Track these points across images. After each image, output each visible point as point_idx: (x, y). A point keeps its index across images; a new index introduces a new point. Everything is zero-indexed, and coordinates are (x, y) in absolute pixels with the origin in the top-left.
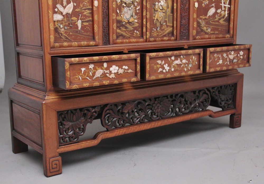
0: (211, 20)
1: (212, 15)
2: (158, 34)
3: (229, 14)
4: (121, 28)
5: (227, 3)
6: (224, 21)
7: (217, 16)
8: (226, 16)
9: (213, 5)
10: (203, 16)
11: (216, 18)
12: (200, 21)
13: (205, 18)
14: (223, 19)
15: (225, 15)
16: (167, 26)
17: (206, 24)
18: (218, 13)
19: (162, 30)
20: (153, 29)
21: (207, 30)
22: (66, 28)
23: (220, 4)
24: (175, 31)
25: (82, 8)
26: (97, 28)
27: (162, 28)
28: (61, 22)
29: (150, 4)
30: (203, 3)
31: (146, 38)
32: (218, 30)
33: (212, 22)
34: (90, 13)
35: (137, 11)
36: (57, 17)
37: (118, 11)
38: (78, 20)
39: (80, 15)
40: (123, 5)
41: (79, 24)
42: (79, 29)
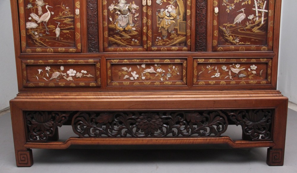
0: (239, 28)
1: (240, 22)
2: (164, 43)
3: (266, 21)
4: (115, 36)
5: (262, 7)
6: (259, 29)
7: (248, 24)
8: (262, 23)
9: (243, 10)
10: (228, 23)
11: (247, 26)
12: (224, 29)
13: (231, 26)
14: (258, 27)
15: (260, 22)
16: (178, 35)
17: (232, 33)
18: (250, 20)
19: (170, 39)
20: (158, 37)
21: (234, 40)
22: (41, 35)
23: (253, 9)
24: (189, 40)
25: (62, 16)
26: (78, 36)
27: (170, 37)
28: (36, 29)
29: (152, 11)
30: (227, 8)
31: (147, 47)
32: (249, 40)
33: (240, 30)
34: (71, 21)
35: (136, 19)
36: (31, 25)
37: (111, 19)
38: (56, 28)
39: (59, 23)
40: (116, 13)
41: (58, 31)
42: (57, 36)
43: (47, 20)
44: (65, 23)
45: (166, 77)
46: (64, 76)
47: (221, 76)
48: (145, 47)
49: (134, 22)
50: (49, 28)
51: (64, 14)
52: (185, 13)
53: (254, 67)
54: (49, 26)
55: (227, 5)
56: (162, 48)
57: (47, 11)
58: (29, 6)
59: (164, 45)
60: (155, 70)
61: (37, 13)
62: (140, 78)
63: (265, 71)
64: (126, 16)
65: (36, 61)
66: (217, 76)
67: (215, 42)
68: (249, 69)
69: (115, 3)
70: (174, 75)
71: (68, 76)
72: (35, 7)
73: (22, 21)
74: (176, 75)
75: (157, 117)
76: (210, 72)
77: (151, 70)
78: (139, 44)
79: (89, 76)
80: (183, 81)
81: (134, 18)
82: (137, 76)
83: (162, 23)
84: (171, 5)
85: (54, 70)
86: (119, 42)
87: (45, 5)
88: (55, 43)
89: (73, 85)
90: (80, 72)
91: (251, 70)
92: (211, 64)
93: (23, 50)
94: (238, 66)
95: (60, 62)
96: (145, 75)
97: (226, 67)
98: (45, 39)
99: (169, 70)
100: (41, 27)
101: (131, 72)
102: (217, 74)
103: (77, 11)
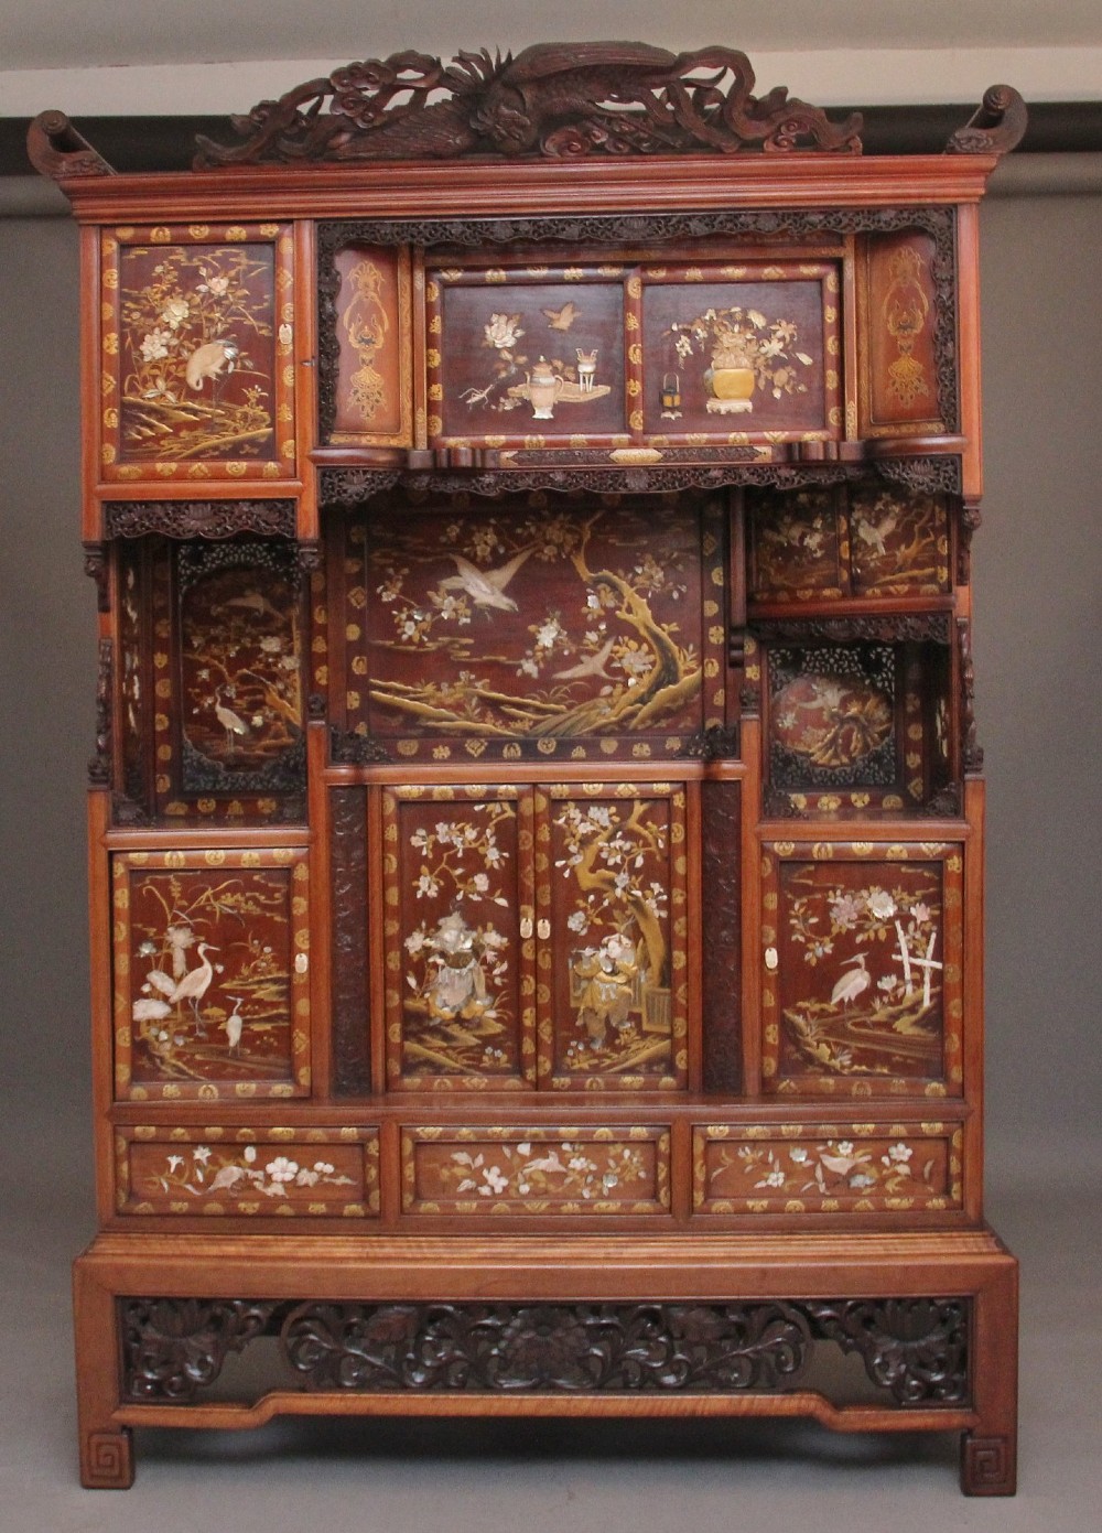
0: (850, 1018)
1: (853, 998)
2: (595, 1061)
3: (940, 999)
4: (427, 1037)
5: (925, 951)
6: (916, 1023)
7: (878, 1004)
8: (927, 1003)
9: (860, 958)
10: (813, 1000)
11: (874, 1012)
12: (799, 1020)
13: (823, 1010)
14: (914, 1018)
15: (920, 1002)
16: (644, 1035)
17: (827, 1033)
18: (884, 993)
19: (617, 1049)
20: (573, 1043)
21: (833, 1056)
22: (180, 1042)
23: (894, 957)
24: (682, 1054)
25: (248, 977)
26: (301, 1041)
27: (617, 1042)
28: (163, 1024)
29: (552, 956)
30: (808, 950)
31: (537, 1077)
32: (886, 1059)
33: (855, 1024)
34: (280, 993)
35: (498, 981)
36: (148, 1010)
37: (412, 982)
38: (229, 1015)
39: (239, 1000)
40: (431, 960)
41: (234, 1028)
42: (232, 1043)
43: (200, 991)
44: (259, 1002)
45: (599, 1186)
46: (257, 1179)
47: (789, 1183)
48: (530, 1074)
49: (492, 989)
50: (208, 1017)
51: (255, 971)
52: (668, 962)
53: (902, 1152)
54: (207, 1012)
55: (809, 940)
56: (589, 1081)
57: (201, 964)
58: (146, 950)
59: (595, 1070)
60: (564, 1161)
61: (169, 970)
62: (512, 1192)
63: (943, 1166)
64: (465, 971)
65: (163, 1131)
66: (775, 1184)
67: (771, 1065)
68: (885, 1160)
69: (428, 928)
70: (627, 1179)
71: (268, 1179)
72: (165, 951)
73: (121, 1000)
74: (634, 1179)
75: (572, 1321)
76: (749, 1168)
77: (550, 1163)
78: (509, 1065)
79: (342, 1180)
80: (658, 1200)
81: (490, 978)
82: (504, 1182)
83: (588, 997)
84: (617, 936)
85: (222, 1160)
86: (440, 1057)
87: (196, 945)
88: (225, 1066)
89: (285, 1209)
90: (311, 1169)
91: (893, 1162)
92: (754, 1143)
93: (120, 1091)
94: (845, 1148)
95: (244, 1135)
96: (529, 1179)
97: (805, 1153)
98: (193, 1055)
99: (612, 1163)
100: (180, 1015)
101: (481, 1169)
102: (773, 1176)
103: (302, 962)
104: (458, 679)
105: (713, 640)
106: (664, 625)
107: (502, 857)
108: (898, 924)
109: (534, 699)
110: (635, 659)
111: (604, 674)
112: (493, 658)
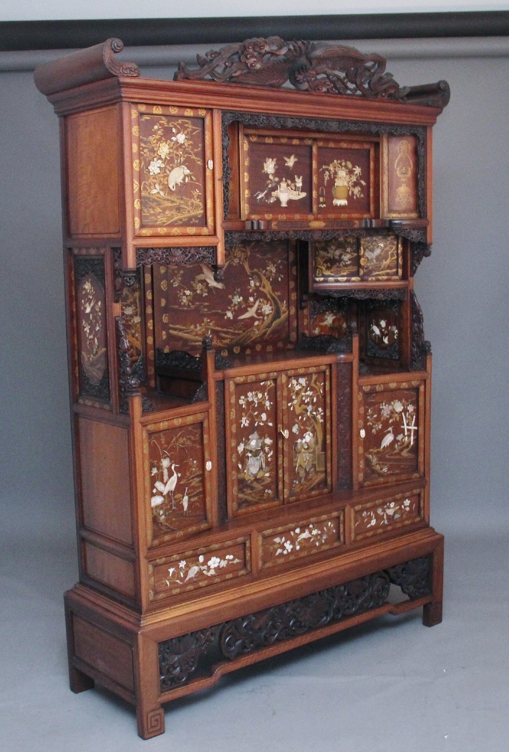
1: (388, 445)
5: (411, 423)
9: (390, 429)
18: (399, 441)
23: (402, 427)
30: (374, 428)
38: (183, 496)
39: (187, 488)
41: (185, 502)
42: (185, 509)
43: (173, 487)
55: (373, 424)
64: (259, 457)
77: (306, 534)
83: (299, 460)
84: (308, 433)
91: (405, 507)
104: (203, 322)
105: (293, 298)
106: (276, 293)
107: (270, 404)
108: (403, 414)
109: (231, 329)
110: (267, 309)
111: (256, 316)
112: (216, 311)
